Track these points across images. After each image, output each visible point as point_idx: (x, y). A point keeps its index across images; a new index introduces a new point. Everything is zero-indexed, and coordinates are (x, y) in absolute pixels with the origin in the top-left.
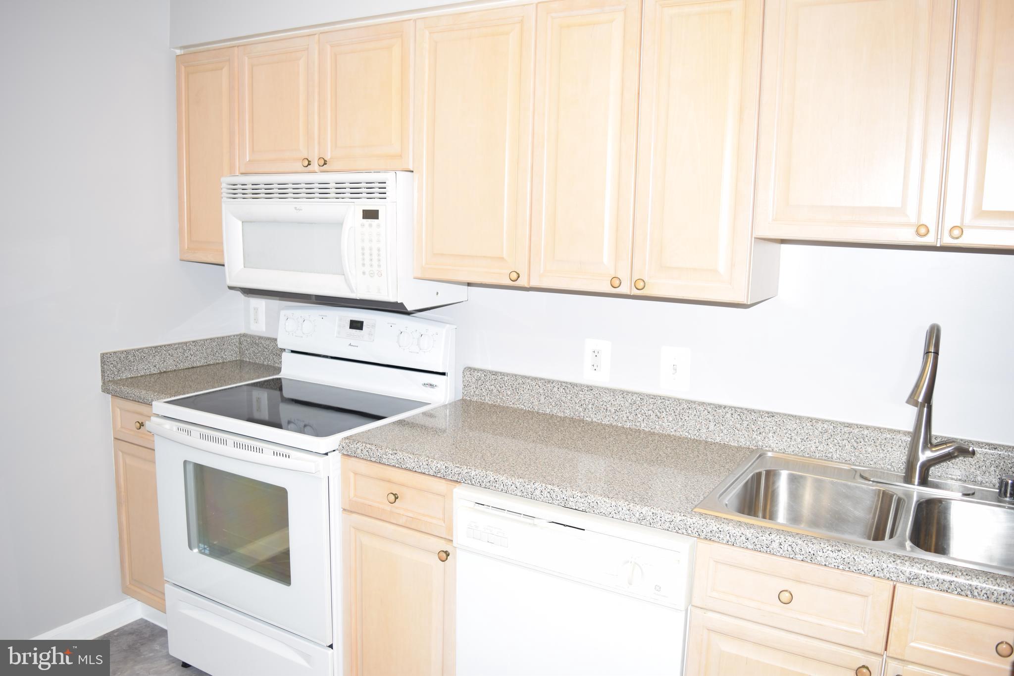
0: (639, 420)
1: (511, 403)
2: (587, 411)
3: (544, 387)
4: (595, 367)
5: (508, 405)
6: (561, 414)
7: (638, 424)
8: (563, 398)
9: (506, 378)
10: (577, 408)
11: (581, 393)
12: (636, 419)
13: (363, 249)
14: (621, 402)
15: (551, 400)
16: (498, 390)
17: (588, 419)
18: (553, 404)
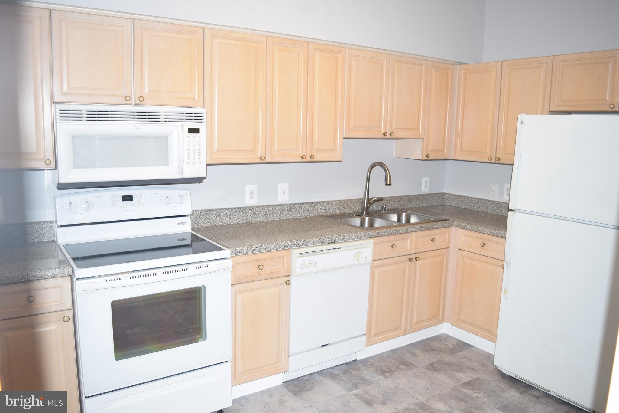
0: (275, 216)
1: (215, 224)
2: (253, 218)
3: (232, 212)
4: (252, 198)
5: (214, 225)
6: (241, 223)
7: (274, 218)
8: (242, 215)
9: (212, 212)
10: (248, 217)
11: (250, 210)
12: (273, 216)
13: (189, 150)
14: (267, 210)
15: (236, 217)
16: (208, 219)
17: (253, 221)
18: (237, 218)
